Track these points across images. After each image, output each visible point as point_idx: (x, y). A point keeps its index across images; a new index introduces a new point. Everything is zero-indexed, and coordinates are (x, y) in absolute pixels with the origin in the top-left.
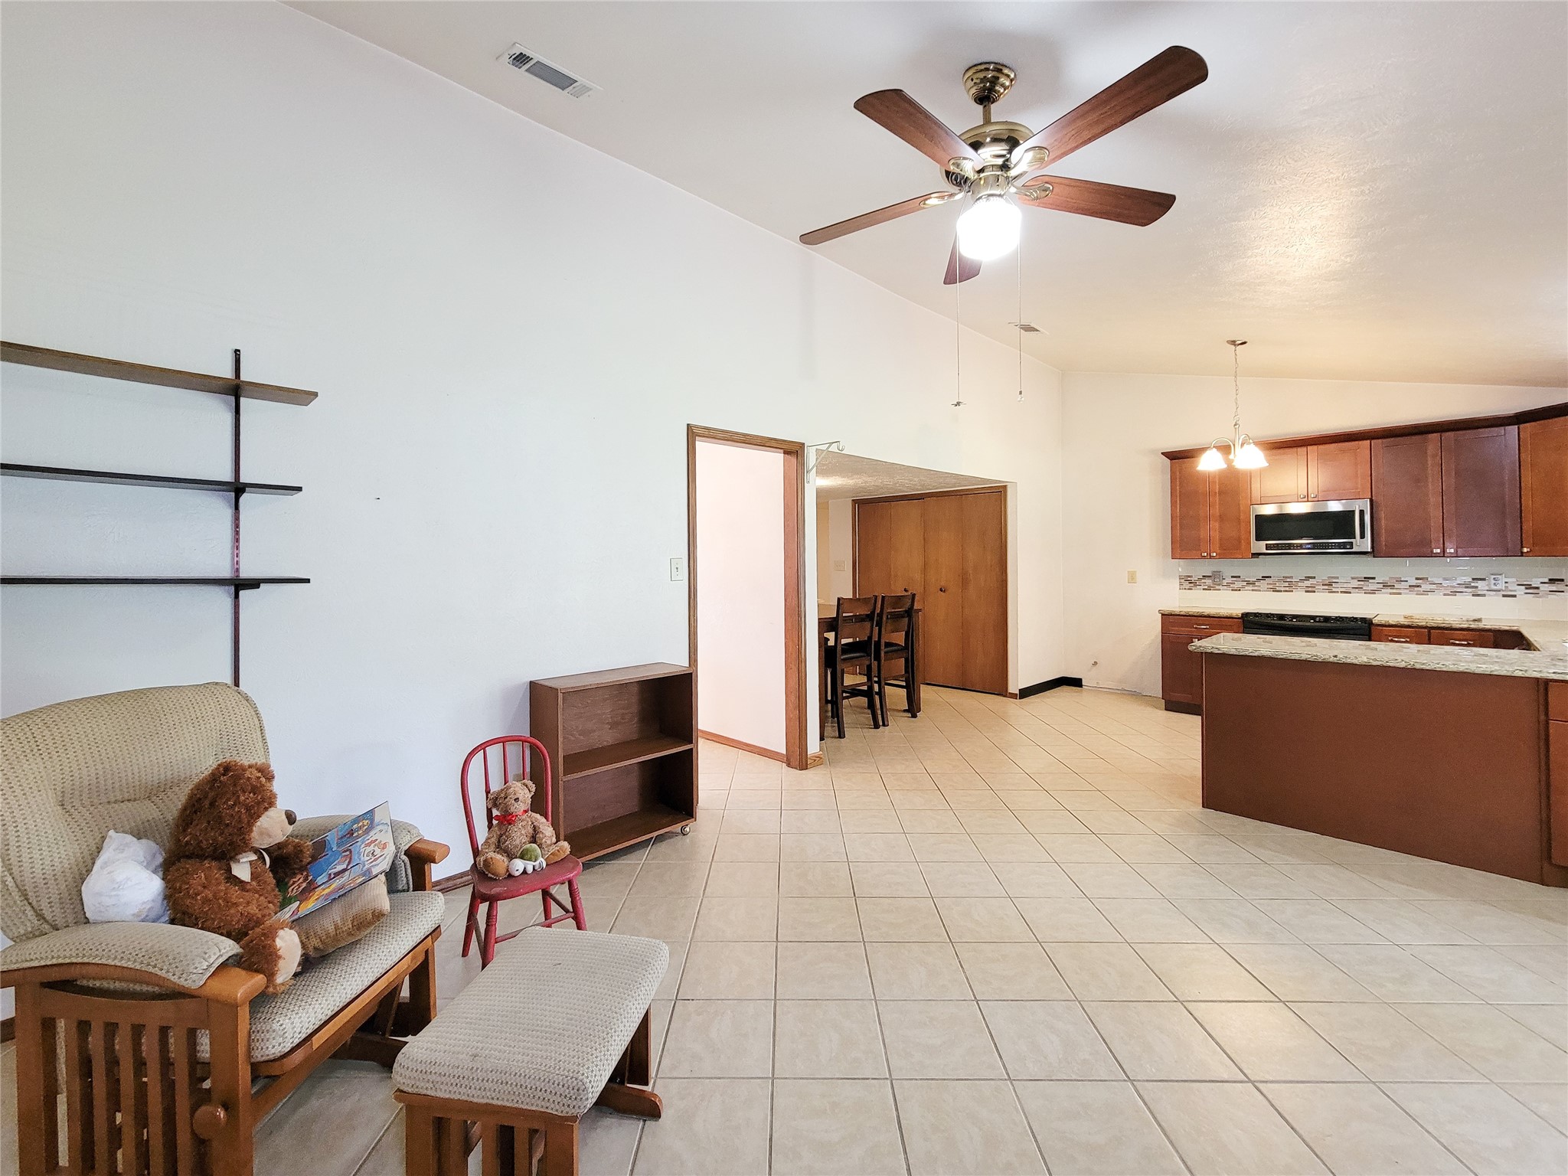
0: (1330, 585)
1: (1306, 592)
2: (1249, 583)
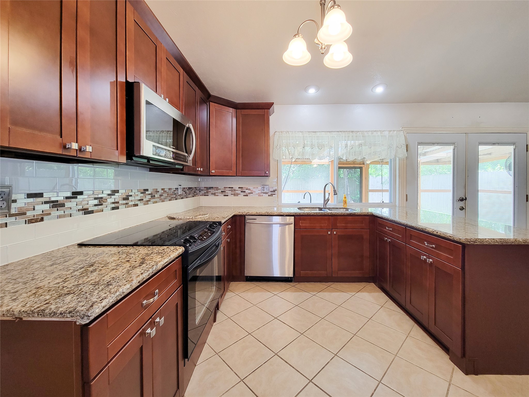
0: (126, 198)
1: (113, 209)
2: (56, 205)
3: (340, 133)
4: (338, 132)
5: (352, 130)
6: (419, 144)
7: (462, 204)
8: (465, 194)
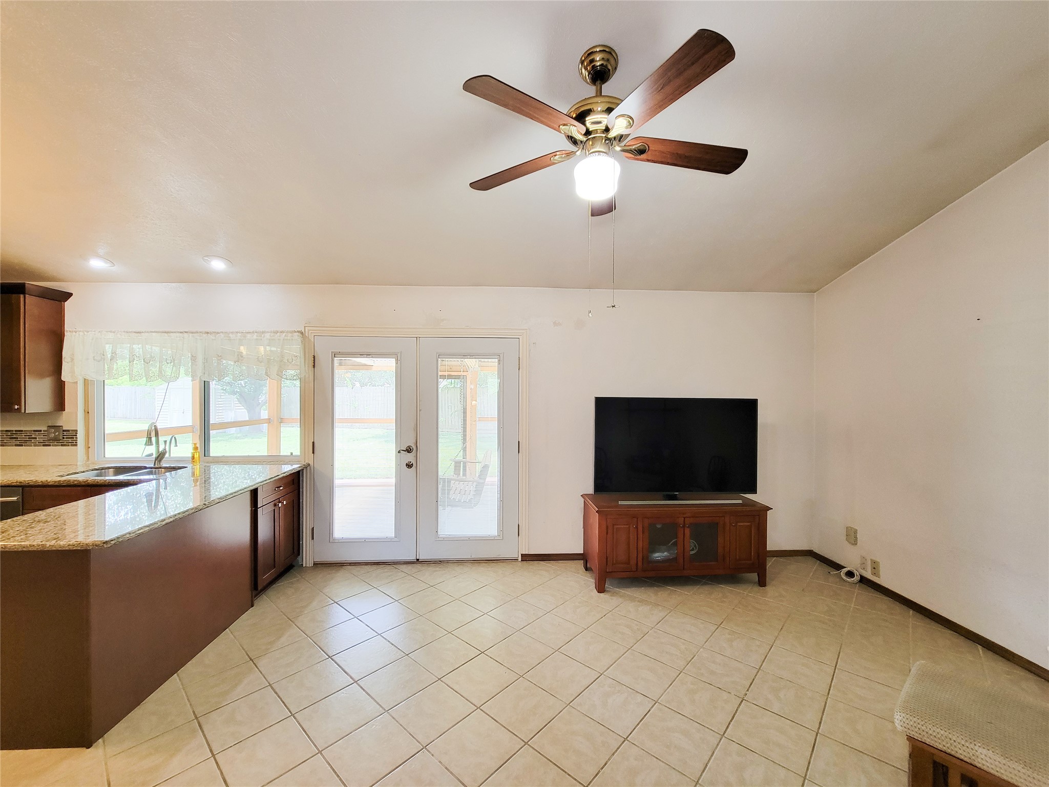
3: (186, 335)
4: (181, 333)
5: (207, 330)
6: (335, 355)
7: (410, 458)
8: (415, 441)
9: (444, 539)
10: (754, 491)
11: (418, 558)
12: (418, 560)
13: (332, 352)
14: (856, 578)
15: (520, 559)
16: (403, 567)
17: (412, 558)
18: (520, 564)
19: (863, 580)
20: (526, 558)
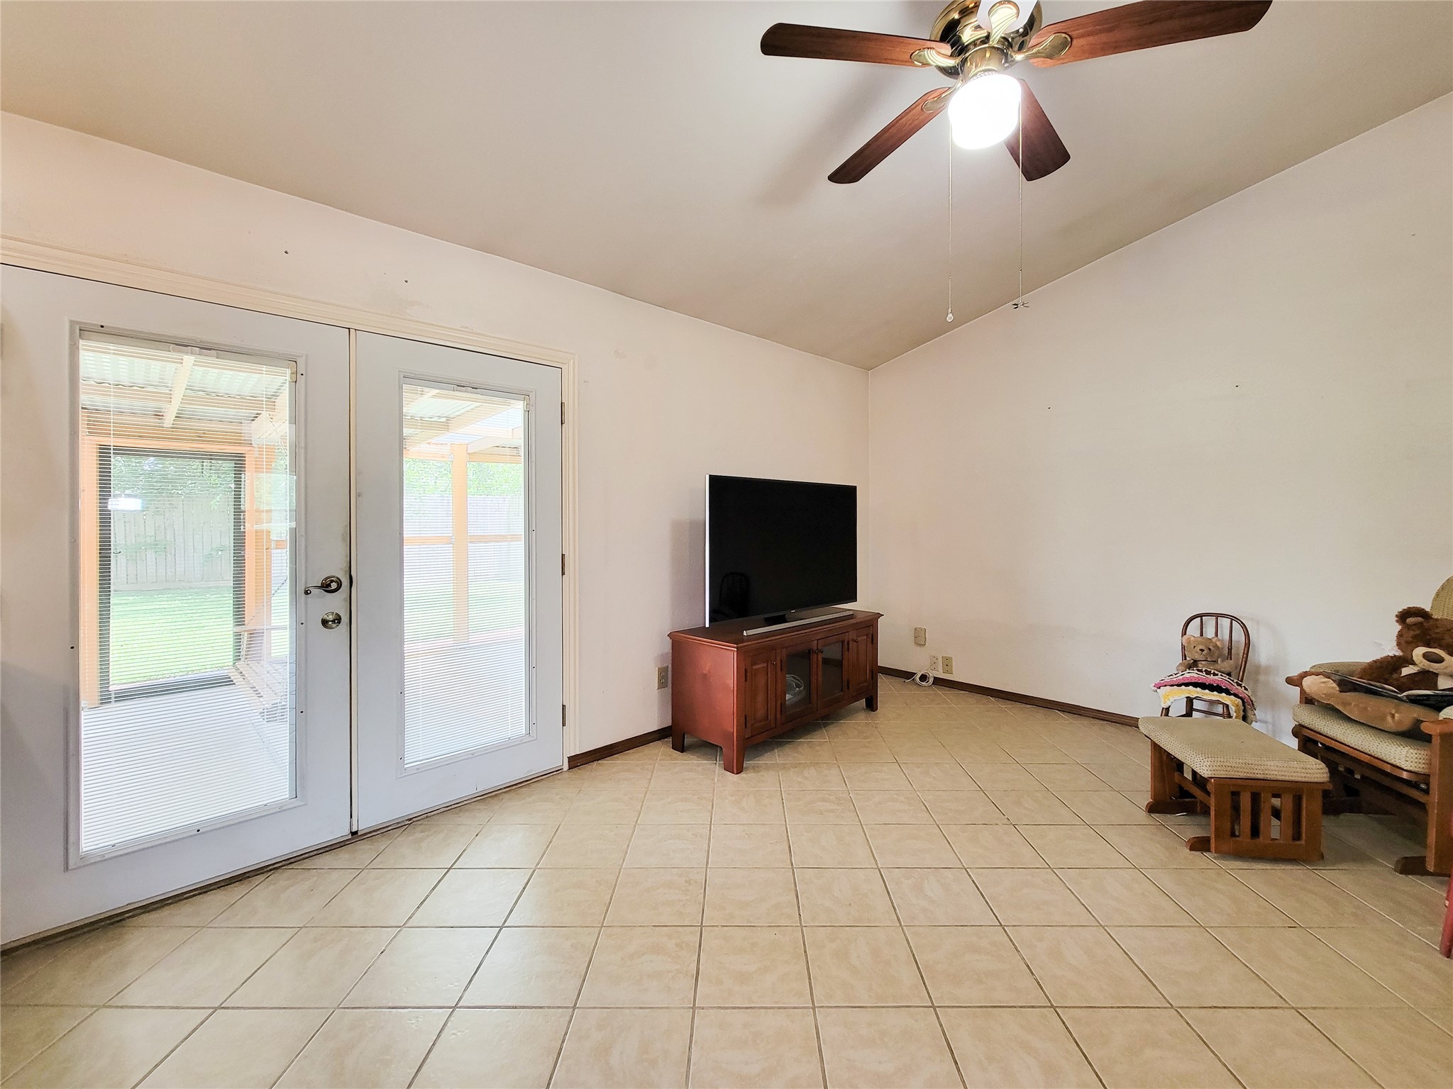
6: (83, 331)
7: (334, 603)
8: (346, 565)
9: (419, 770)
10: (853, 598)
11: (354, 829)
12: (354, 834)
13: (71, 322)
14: (931, 680)
15: (566, 767)
16: (326, 860)
17: (342, 832)
18: (566, 775)
19: (938, 681)
20: (577, 761)
